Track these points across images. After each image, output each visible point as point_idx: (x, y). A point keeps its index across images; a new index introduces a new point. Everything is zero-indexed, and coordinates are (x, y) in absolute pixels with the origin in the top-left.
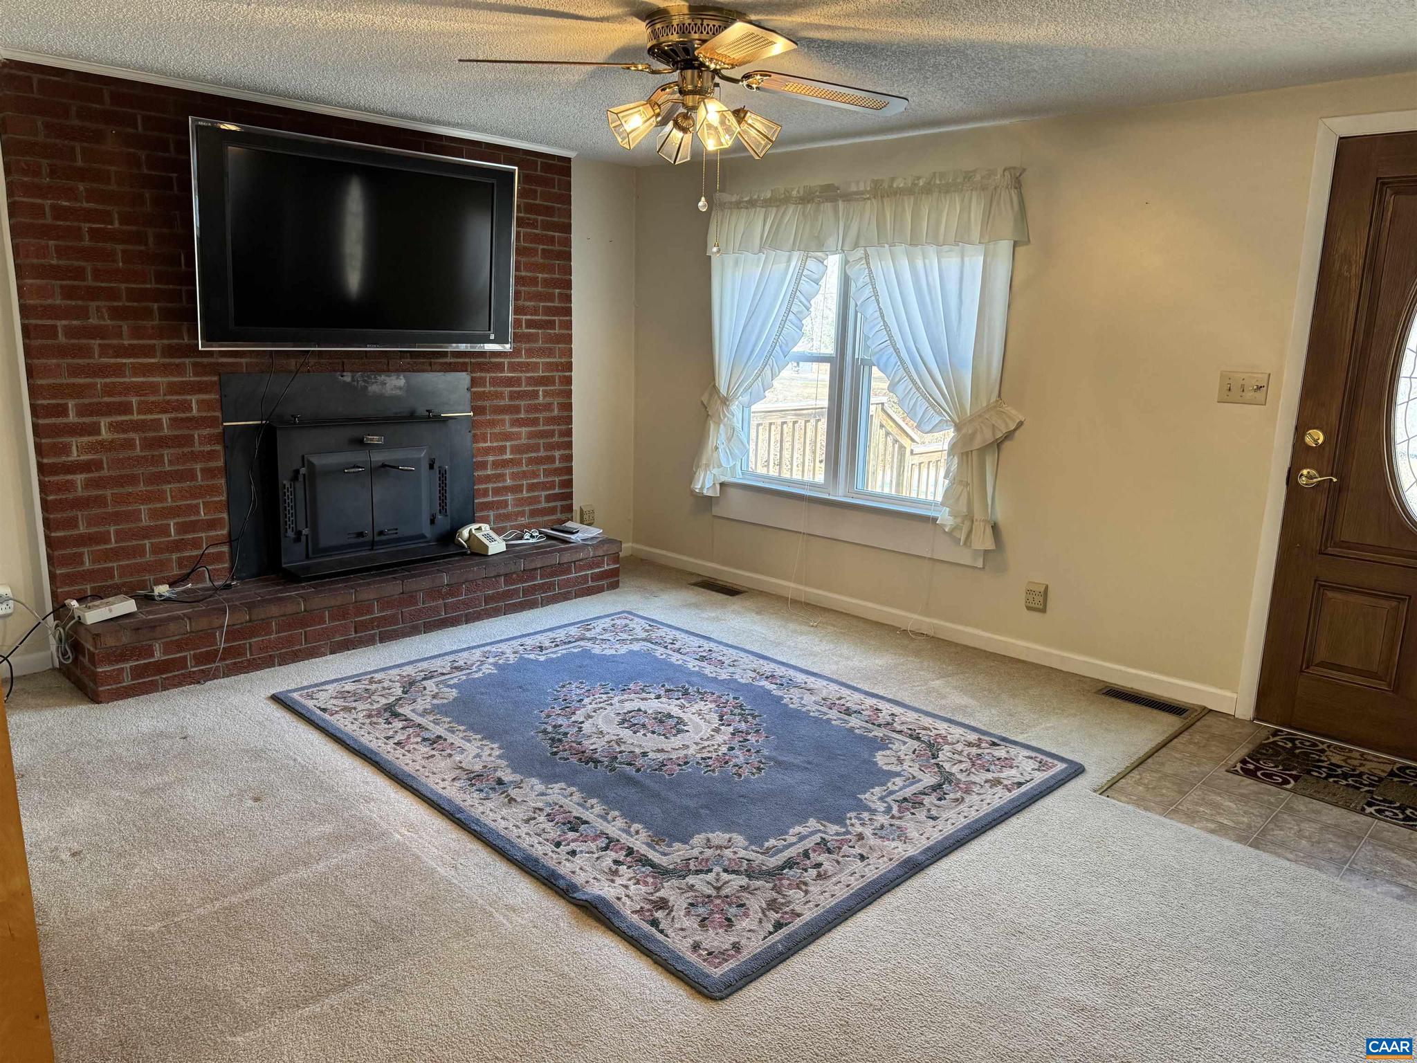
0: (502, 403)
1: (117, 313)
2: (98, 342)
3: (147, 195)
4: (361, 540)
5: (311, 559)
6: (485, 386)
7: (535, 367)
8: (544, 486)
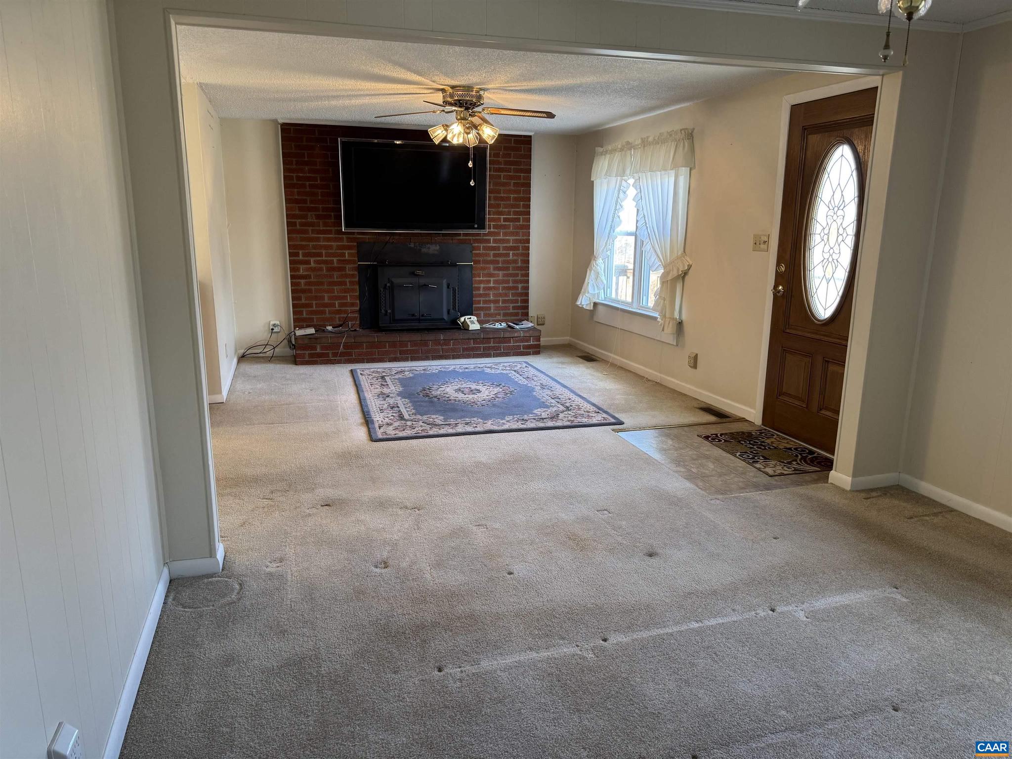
0: (489, 259)
1: (318, 217)
2: (311, 228)
3: (330, 170)
4: (414, 317)
5: (392, 323)
6: (480, 250)
7: (508, 241)
8: (512, 301)
